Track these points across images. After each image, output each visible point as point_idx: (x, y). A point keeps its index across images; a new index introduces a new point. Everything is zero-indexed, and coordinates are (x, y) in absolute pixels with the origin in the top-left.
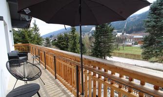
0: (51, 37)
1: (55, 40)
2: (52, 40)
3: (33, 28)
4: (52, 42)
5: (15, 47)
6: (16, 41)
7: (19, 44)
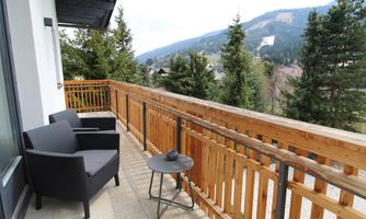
0: (150, 62)
1: (162, 71)
2: (152, 72)
3: (115, 32)
4: (155, 76)
5: (66, 89)
6: (69, 71)
7: (79, 79)
